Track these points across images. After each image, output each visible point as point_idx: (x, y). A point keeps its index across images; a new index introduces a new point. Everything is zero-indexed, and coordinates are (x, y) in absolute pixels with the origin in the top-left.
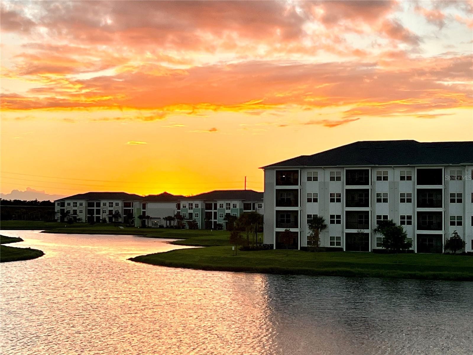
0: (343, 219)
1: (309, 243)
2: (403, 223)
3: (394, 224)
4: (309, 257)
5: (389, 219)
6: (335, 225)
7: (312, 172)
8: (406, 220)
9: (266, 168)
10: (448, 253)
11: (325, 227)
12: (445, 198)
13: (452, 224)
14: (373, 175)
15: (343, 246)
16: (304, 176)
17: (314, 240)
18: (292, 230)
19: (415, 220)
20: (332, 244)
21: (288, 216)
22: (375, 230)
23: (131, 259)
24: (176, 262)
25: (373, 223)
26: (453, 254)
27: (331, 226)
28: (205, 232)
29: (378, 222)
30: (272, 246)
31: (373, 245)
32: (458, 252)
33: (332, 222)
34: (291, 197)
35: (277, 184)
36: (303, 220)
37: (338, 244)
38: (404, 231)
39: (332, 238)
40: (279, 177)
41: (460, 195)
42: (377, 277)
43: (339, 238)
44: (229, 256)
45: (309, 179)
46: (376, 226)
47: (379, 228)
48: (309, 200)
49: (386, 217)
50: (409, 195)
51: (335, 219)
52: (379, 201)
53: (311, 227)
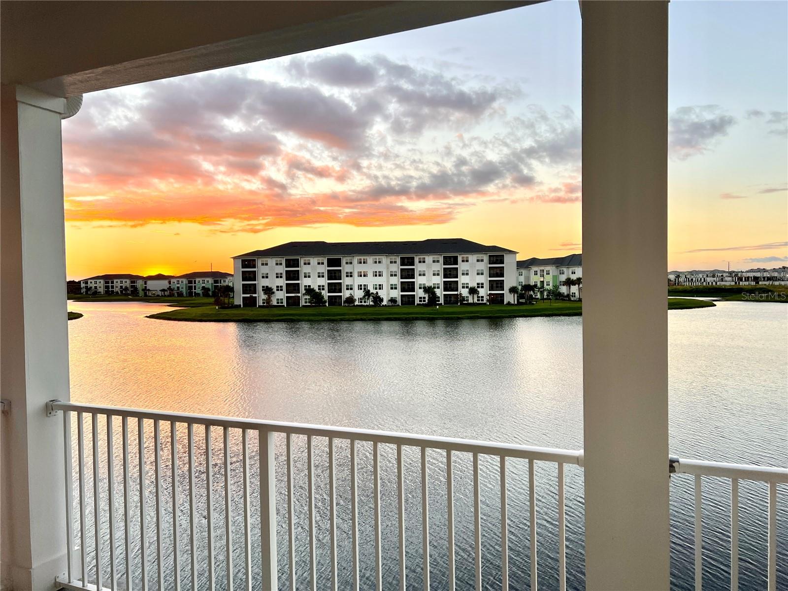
0: (284, 288)
1: (263, 303)
2: (319, 289)
3: (315, 290)
4: (265, 311)
5: (312, 287)
6: (280, 292)
7: (264, 260)
8: (321, 288)
9: (234, 258)
10: (346, 306)
11: (274, 293)
12: (343, 275)
13: (347, 289)
14: (302, 262)
15: (285, 304)
16: (259, 262)
17: (268, 301)
18: (254, 295)
19: (326, 288)
20: (278, 303)
21: (250, 287)
22: (304, 294)
23: (147, 317)
24: (179, 317)
25: (302, 290)
26: (348, 306)
27: (277, 292)
28: (189, 298)
29: (305, 289)
30: (240, 305)
31: (302, 303)
32: (352, 305)
33: (278, 290)
34: (252, 276)
35: (242, 268)
36: (260, 289)
37: (282, 303)
38: (323, 294)
39: (278, 299)
40: (244, 264)
41: (351, 273)
42: (307, 321)
43: (282, 299)
44: (214, 313)
45: (263, 264)
46: (304, 292)
47: (306, 292)
48: (263, 277)
49: (309, 286)
50: (323, 273)
51: (279, 288)
52: (305, 277)
53: (265, 293)
